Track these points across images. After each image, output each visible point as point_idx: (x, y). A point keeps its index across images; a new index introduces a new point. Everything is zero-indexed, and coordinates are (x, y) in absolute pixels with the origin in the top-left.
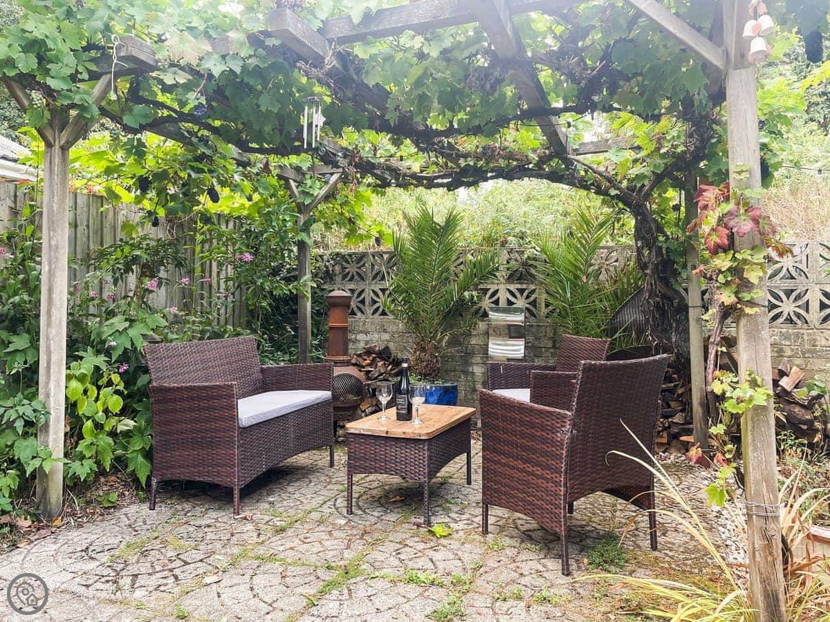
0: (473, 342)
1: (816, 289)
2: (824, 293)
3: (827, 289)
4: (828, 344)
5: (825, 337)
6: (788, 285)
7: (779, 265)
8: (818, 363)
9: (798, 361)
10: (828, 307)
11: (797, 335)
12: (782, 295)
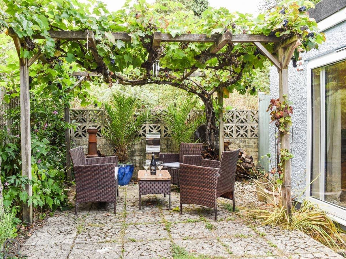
0: (135, 147)
1: (250, 126)
2: (252, 127)
3: (253, 126)
4: (253, 143)
5: (252, 141)
6: (242, 124)
7: (239, 118)
8: (249, 150)
9: (244, 149)
10: (253, 131)
11: (244, 141)
12: (240, 128)
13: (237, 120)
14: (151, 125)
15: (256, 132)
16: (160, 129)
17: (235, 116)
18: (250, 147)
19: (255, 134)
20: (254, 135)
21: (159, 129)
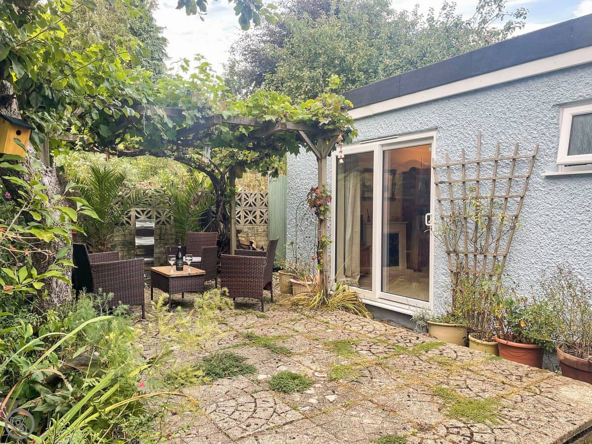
1: (259, 210)
2: (261, 212)
3: (262, 210)
4: (262, 231)
5: (261, 228)
6: (250, 209)
7: (247, 201)
8: (259, 238)
9: (253, 238)
10: (262, 217)
11: (253, 228)
12: (248, 212)
13: (245, 204)
14: (138, 210)
15: (265, 217)
16: (151, 215)
17: (243, 199)
18: (259, 236)
19: (264, 220)
20: (263, 222)
21: (149, 215)
